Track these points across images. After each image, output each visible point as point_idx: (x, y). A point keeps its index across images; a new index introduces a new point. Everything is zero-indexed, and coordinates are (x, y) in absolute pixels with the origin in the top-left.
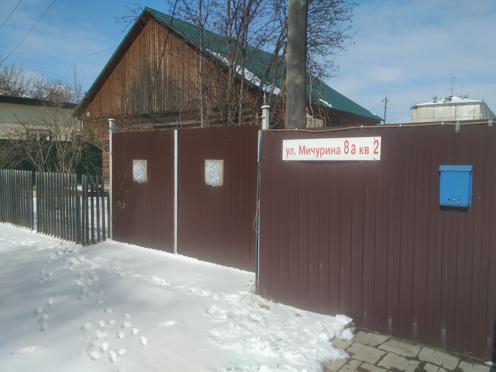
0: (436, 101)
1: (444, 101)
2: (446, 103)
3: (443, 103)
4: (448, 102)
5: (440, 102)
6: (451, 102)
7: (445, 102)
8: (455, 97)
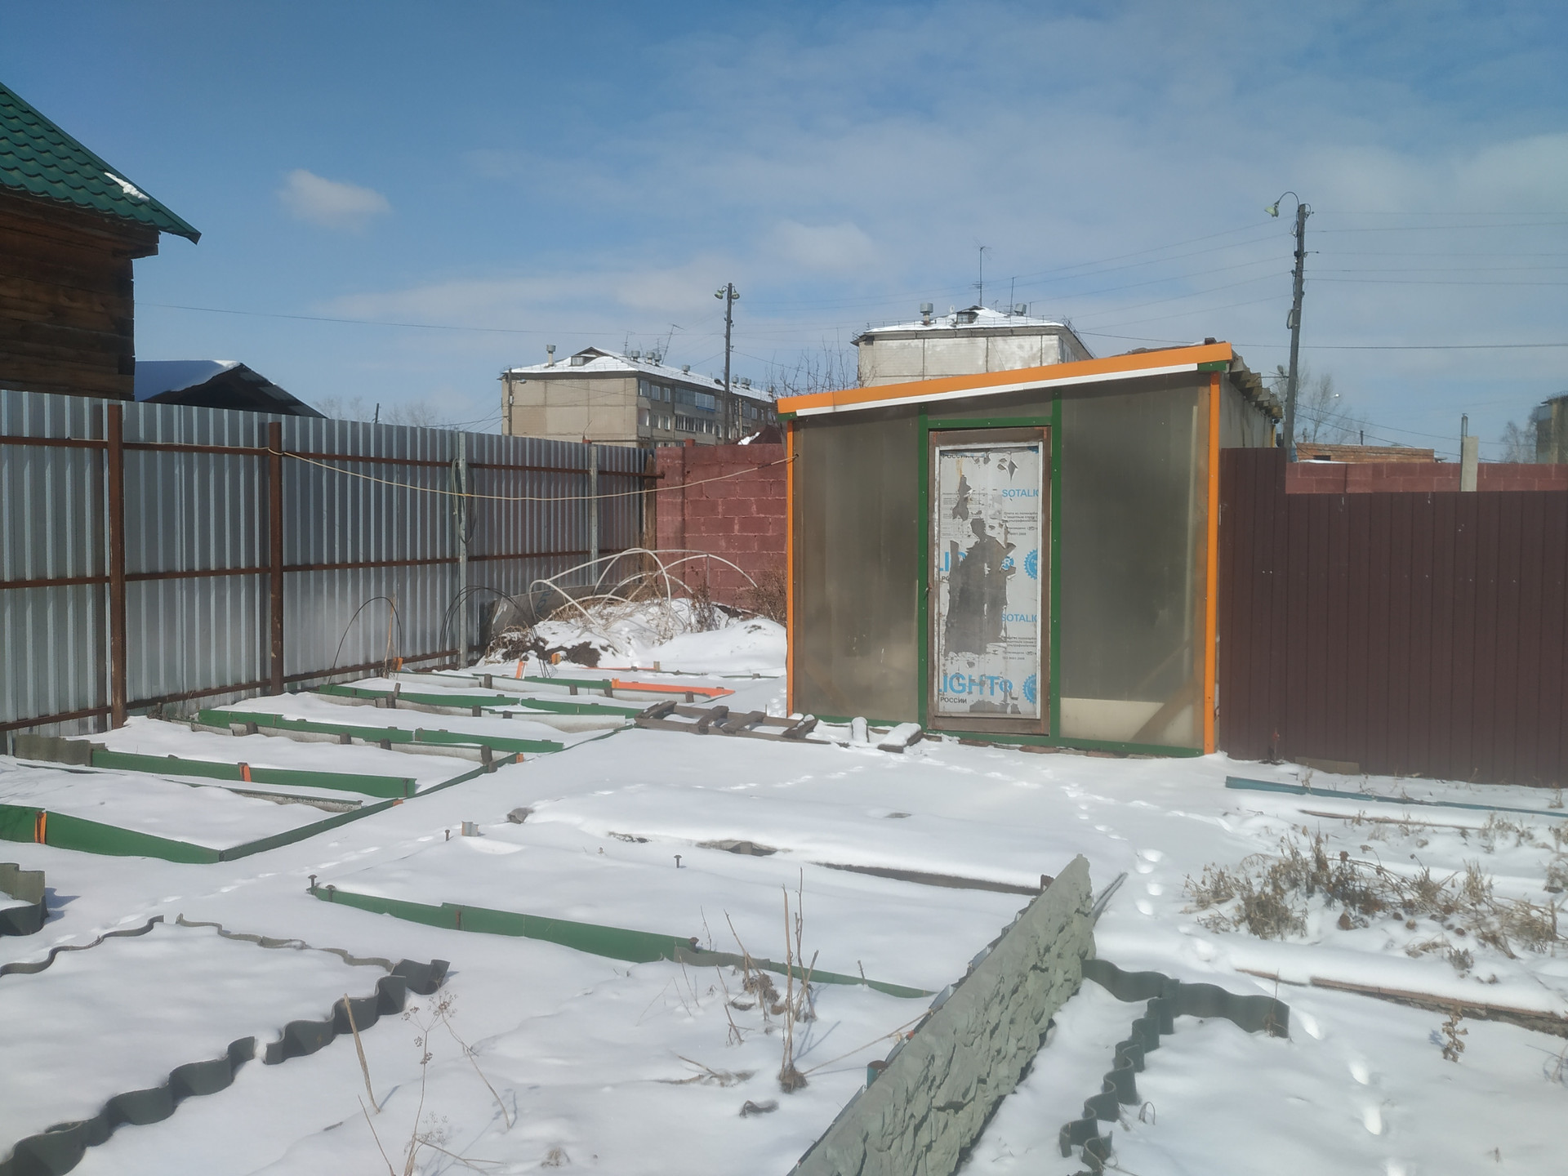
0: (930, 320)
1: (953, 320)
2: (959, 326)
3: (951, 326)
4: (965, 323)
5: (941, 324)
6: (975, 325)
7: (956, 323)
8: (987, 309)
